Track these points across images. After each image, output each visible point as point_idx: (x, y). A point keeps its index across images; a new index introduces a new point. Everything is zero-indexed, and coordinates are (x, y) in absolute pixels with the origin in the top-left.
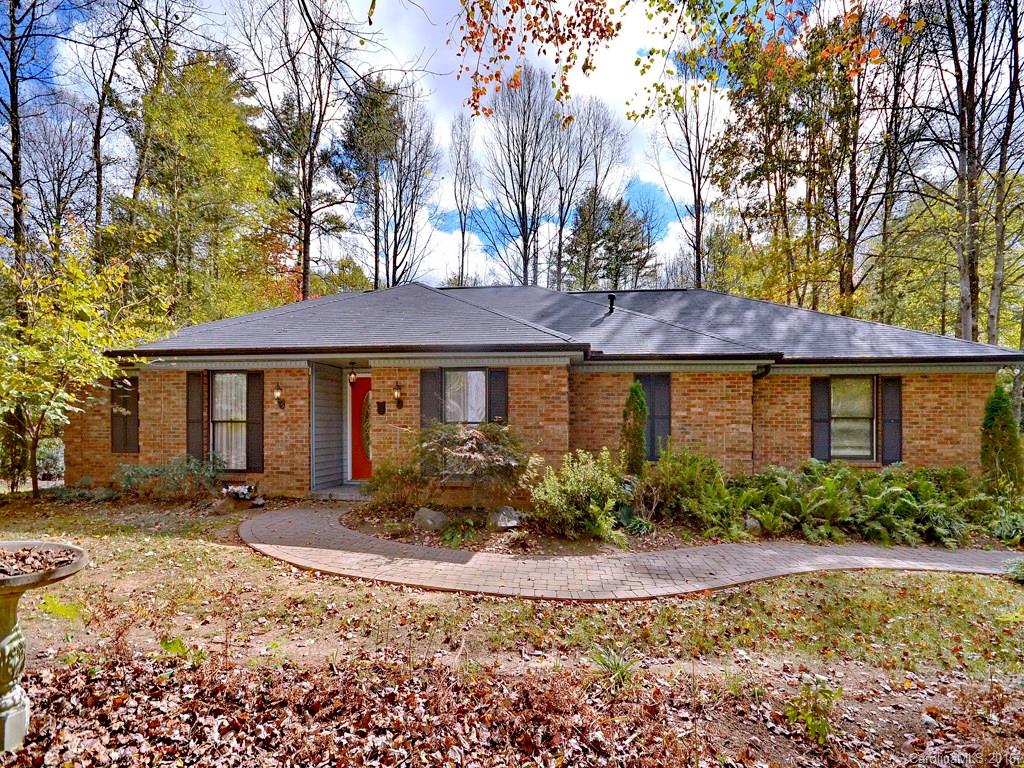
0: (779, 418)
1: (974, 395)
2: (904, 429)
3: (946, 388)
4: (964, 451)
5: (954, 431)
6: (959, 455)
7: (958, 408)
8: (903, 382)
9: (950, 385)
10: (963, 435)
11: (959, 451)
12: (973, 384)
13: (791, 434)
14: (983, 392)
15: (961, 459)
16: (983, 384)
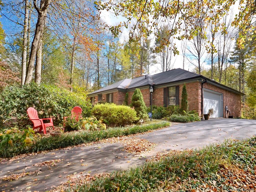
0: (159, 98)
1: (193, 88)
2: (180, 98)
3: (188, 87)
4: (192, 102)
5: (190, 97)
6: (191, 103)
7: (190, 91)
8: (180, 87)
9: (189, 86)
10: (191, 98)
11: (191, 102)
12: (193, 85)
13: (161, 101)
14: (195, 87)
15: (191, 104)
16: (195, 85)
